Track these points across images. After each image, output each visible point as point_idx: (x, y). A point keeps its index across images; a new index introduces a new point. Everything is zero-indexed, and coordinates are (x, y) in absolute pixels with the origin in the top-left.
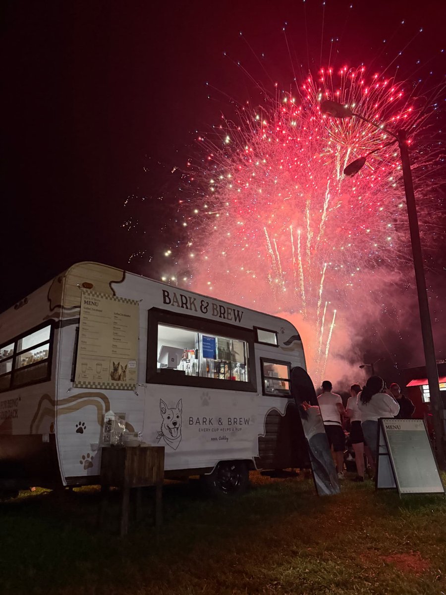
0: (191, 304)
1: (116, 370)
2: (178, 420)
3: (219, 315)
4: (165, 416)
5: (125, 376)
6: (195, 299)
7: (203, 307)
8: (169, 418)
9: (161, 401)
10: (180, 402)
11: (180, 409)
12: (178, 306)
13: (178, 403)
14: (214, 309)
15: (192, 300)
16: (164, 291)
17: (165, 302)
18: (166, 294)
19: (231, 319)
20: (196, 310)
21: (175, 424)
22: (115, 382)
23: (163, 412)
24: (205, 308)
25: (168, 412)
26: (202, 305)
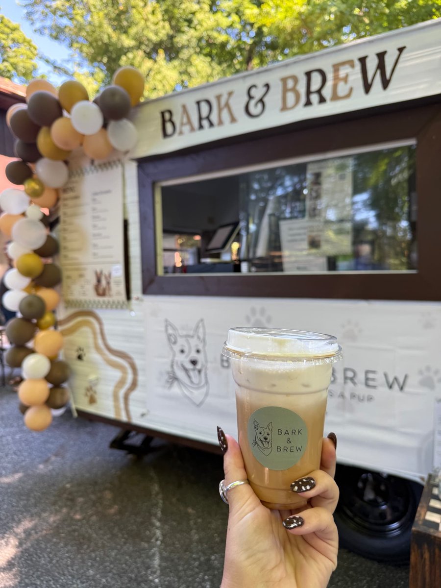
0: (220, 110)
1: (99, 281)
2: (200, 358)
3: (303, 100)
4: (177, 348)
5: (110, 289)
6: (230, 94)
7: (252, 103)
8: (182, 351)
9: (168, 324)
10: (201, 325)
11: (201, 336)
12: (192, 129)
13: (197, 327)
14: (285, 90)
15: (223, 101)
16: (163, 114)
17: (165, 135)
18: (167, 116)
19: (348, 96)
20: (233, 120)
21: (194, 362)
22: (101, 299)
23: (172, 340)
24: (261, 101)
25: (181, 342)
26: (251, 97)
